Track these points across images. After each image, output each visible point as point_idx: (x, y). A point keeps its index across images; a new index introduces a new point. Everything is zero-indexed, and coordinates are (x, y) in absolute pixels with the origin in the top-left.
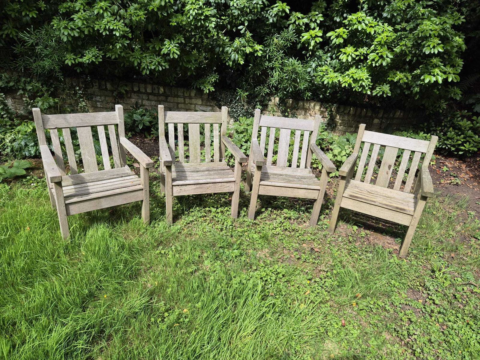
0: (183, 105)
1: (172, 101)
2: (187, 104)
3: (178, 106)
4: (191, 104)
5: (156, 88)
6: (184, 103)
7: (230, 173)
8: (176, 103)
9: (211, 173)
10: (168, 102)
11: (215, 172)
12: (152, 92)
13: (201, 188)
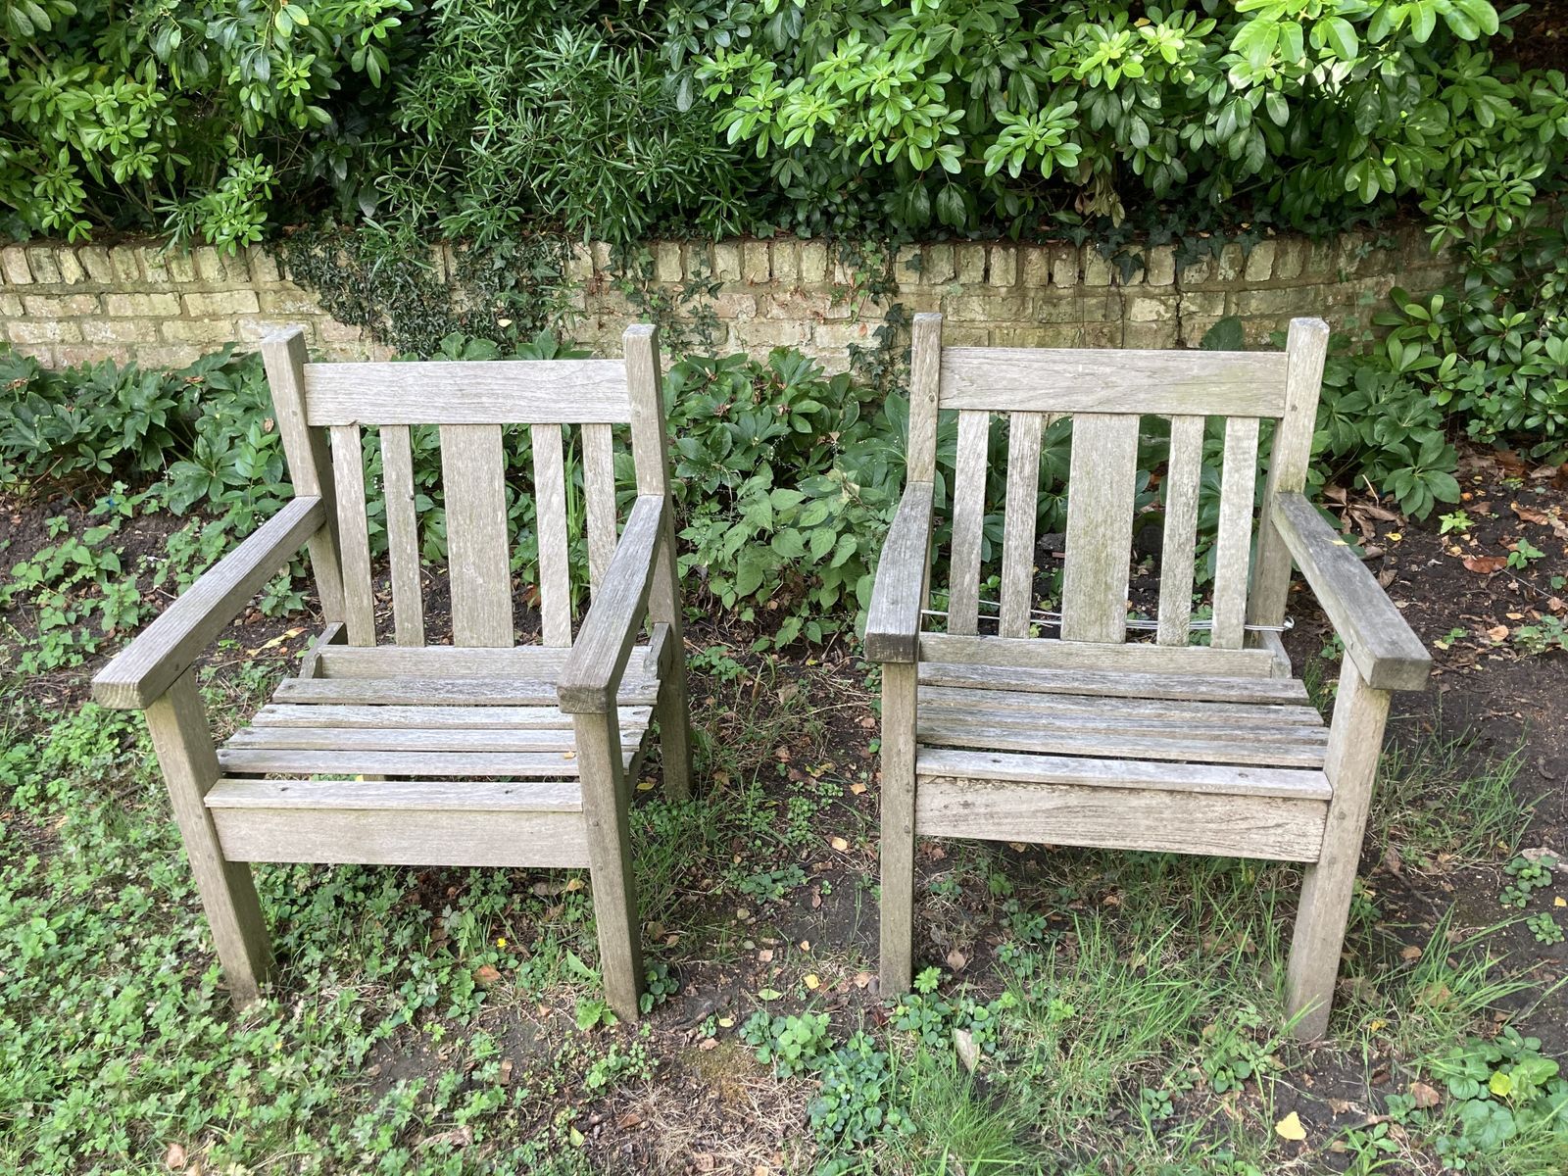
0: (179, 323)
1: (129, 313)
2: (197, 319)
3: (158, 331)
4: (214, 317)
5: (44, 260)
6: (184, 315)
7: (1304, 733)
8: (151, 318)
9: (1176, 714)
10: (114, 319)
11: (1205, 713)
12: (35, 279)
13: (1097, 812)
